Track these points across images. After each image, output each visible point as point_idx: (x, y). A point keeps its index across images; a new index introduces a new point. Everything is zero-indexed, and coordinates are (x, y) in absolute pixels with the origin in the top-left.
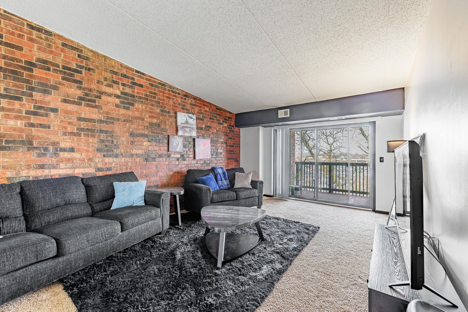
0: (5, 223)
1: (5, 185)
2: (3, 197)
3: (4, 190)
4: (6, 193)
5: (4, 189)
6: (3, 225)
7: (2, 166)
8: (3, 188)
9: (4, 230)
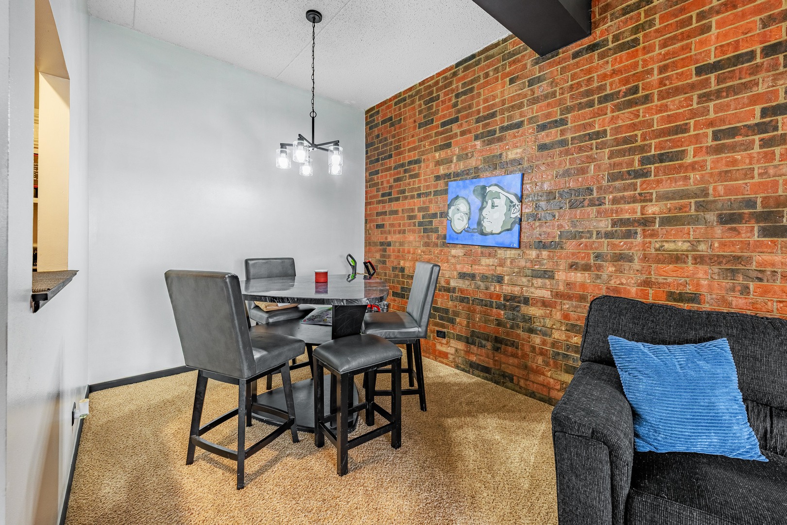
0: (778, 422)
1: (781, 323)
2: (773, 353)
3: (777, 337)
4: (781, 344)
5: (776, 333)
6: (771, 426)
7: (781, 272)
8: (776, 328)
9: (774, 441)
